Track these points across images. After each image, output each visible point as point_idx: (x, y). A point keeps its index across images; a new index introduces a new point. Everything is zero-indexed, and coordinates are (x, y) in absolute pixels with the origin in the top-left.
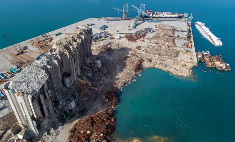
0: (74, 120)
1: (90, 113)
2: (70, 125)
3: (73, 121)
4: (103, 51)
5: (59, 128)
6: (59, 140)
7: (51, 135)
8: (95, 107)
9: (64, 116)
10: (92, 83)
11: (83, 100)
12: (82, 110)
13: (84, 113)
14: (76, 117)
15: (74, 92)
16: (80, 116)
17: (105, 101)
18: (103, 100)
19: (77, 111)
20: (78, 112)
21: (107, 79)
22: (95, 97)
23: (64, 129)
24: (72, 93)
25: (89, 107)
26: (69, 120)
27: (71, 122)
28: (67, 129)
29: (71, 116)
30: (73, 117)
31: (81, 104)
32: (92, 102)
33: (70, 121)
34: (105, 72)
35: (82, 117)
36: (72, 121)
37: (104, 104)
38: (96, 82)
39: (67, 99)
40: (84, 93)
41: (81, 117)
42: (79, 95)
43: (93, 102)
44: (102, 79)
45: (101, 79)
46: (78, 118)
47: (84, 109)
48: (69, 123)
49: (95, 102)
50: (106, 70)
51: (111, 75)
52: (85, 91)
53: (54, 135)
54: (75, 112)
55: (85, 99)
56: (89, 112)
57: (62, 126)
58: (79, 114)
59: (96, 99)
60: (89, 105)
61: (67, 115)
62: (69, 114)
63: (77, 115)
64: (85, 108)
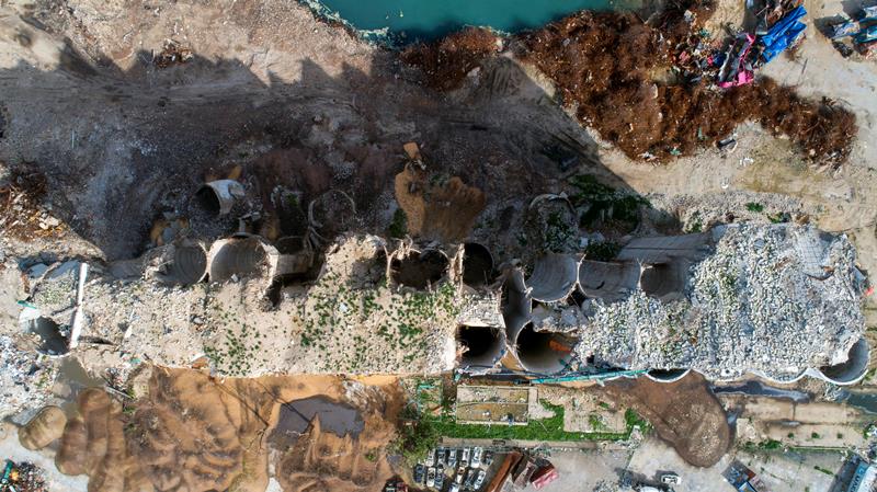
0: (609, 174)
1: (561, 123)
2: (633, 178)
3: (613, 174)
4: (54, 222)
5: (662, 210)
6: (702, 187)
7: (696, 221)
8: (523, 115)
9: (606, 217)
10: (391, 175)
11: (504, 175)
12: (552, 163)
13: (565, 148)
14: (593, 170)
15: (491, 223)
16: (584, 156)
17: (477, 82)
18: (475, 95)
19: (562, 180)
20: (568, 173)
21: (323, 116)
22: (470, 133)
23: (659, 189)
24: (499, 232)
25: (529, 139)
26: (612, 190)
27: (621, 179)
28: (653, 181)
29: (594, 193)
30: (596, 182)
31: (529, 177)
32: (496, 137)
33: (617, 185)
34: (263, 149)
35: (585, 147)
36: (617, 176)
37: (496, 83)
38: (369, 162)
39: (554, 229)
40: (465, 186)
41: (588, 153)
42: (490, 201)
43: (499, 132)
44: (330, 142)
45: (336, 147)
46: (594, 161)
47: (545, 157)
48: (628, 186)
49: (498, 125)
50: (241, 148)
51: (283, 105)
52: (455, 188)
53: (694, 210)
54: (575, 185)
55: (500, 171)
56: (553, 131)
57: (652, 202)
58: (578, 163)
59: (475, 128)
60: (521, 144)
61: (598, 206)
62: (593, 201)
63: (583, 169)
64: (538, 156)
